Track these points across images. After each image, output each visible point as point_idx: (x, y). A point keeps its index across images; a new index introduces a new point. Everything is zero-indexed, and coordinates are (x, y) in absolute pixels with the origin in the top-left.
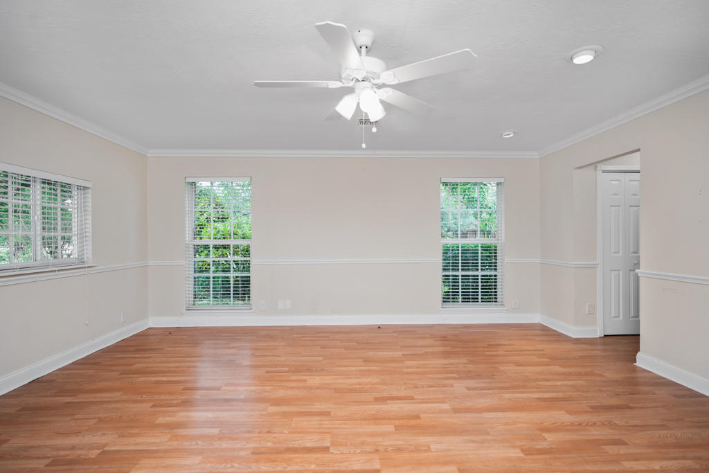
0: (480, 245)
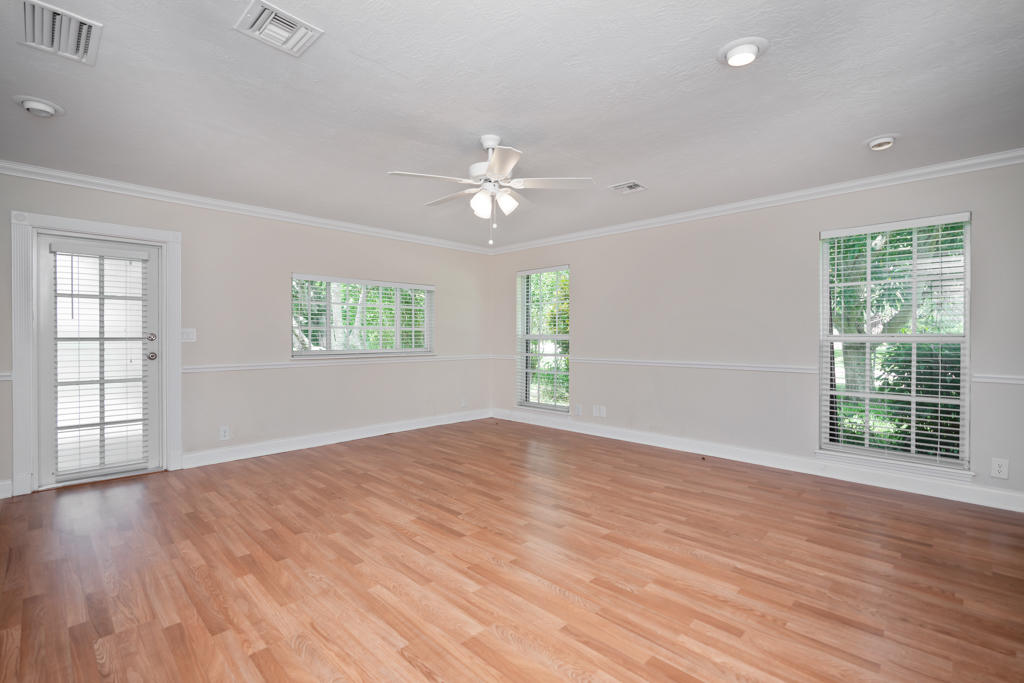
0: (914, 346)
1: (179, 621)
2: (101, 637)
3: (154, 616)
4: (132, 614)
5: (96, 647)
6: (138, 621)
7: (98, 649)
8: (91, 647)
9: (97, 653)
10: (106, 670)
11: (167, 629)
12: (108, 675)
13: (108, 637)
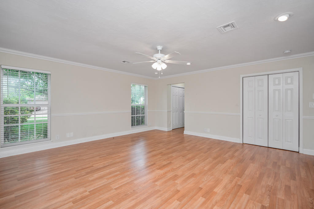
1: (245, 194)
2: (266, 207)
3: (248, 201)
4: (253, 207)
5: (268, 205)
6: (254, 202)
7: (268, 203)
8: (269, 206)
9: (269, 203)
10: (268, 197)
11: (249, 194)
12: (269, 195)
13: (264, 205)
